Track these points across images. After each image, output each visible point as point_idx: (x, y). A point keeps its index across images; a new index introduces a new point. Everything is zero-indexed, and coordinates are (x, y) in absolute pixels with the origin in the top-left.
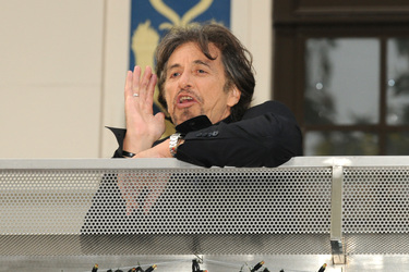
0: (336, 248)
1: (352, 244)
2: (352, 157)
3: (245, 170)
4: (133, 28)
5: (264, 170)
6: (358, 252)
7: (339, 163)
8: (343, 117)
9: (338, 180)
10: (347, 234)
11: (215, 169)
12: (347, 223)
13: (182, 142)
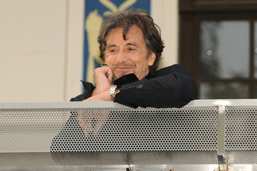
0: (221, 160)
1: (231, 158)
2: (231, 100)
3: (161, 109)
5: (174, 109)
6: (236, 162)
7: (223, 104)
9: (222, 115)
10: (229, 151)
11: (140, 109)
12: (228, 144)
13: (119, 92)
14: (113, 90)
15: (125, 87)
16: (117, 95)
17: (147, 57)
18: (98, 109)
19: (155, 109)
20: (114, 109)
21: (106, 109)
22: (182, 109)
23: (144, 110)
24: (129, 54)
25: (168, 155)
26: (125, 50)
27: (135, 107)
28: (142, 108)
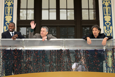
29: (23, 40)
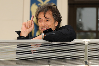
0: (86, 63)
1: (90, 62)
2: (90, 39)
3: (62, 43)
4: (31, 5)
5: (67, 43)
6: (92, 64)
7: (87, 41)
8: (85, 29)
10: (89, 60)
11: (54, 43)
12: (89, 57)
13: (45, 36)
14: (43, 35)
15: (47, 34)
16: (45, 37)
17: (54, 23)
18: (37, 43)
19: (60, 43)
20: (43, 42)
21: (40, 42)
22: (70, 43)
23: (55, 43)
24: (47, 22)
25: (65, 61)
26: (45, 21)
27: (52, 42)
28: (55, 42)
29: (86, 43)
